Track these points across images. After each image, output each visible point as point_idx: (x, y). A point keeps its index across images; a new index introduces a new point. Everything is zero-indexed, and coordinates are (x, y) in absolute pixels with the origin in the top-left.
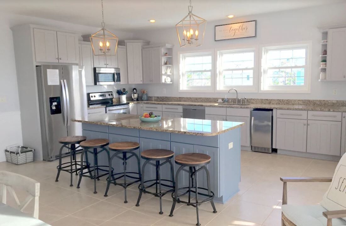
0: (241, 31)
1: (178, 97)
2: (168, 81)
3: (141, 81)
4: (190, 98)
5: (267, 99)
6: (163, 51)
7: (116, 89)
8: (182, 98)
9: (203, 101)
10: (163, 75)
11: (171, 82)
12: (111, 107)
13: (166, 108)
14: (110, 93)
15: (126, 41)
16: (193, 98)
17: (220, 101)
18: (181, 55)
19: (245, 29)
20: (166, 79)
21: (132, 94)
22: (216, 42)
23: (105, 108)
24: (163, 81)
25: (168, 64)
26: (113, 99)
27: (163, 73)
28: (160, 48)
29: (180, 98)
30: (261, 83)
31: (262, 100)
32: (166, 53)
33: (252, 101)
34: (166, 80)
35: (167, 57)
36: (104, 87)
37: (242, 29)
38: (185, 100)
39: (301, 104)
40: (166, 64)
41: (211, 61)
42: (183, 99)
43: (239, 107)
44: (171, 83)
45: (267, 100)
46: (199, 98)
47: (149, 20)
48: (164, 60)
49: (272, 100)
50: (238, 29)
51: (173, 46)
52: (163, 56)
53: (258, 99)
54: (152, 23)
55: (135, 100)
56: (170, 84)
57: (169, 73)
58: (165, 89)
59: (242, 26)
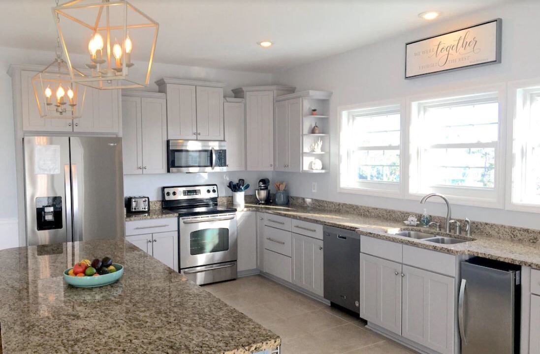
0: (461, 50)
2: (317, 167)
3: (271, 166)
5: (526, 227)
6: (307, 105)
7: (228, 179)
10: (304, 155)
11: (322, 169)
12: (191, 217)
13: (297, 227)
14: (211, 188)
15: (244, 89)
16: (361, 206)
17: (412, 220)
18: (345, 114)
19: (472, 44)
20: (311, 163)
21: (257, 191)
22: (407, 81)
23: (177, 218)
24: (306, 168)
25: (317, 131)
26: (218, 200)
27: (306, 149)
28: (301, 98)
31: (513, 229)
32: (314, 110)
33: (488, 228)
34: (313, 165)
35: (316, 118)
36: (201, 177)
37: (466, 45)
38: (348, 210)
40: (313, 131)
41: (398, 127)
43: (431, 248)
44: (323, 171)
45: (527, 231)
46: (374, 209)
47: (259, 43)
48: (308, 123)
50: (455, 47)
51: (331, 94)
52: (307, 115)
54: (263, 47)
55: (262, 202)
56: (321, 173)
57: (318, 151)
58: (316, 183)
59: (463, 37)
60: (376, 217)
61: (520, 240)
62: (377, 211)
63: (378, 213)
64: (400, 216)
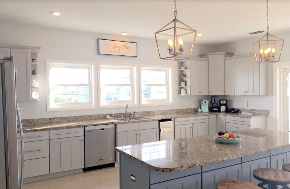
0: (125, 49)
1: (48, 119)
2: (37, 97)
4: (67, 118)
8: (54, 119)
9: (84, 120)
16: (70, 117)
19: (129, 49)
24: (34, 98)
28: (29, 51)
29: (50, 119)
30: (141, 97)
32: (33, 59)
37: (127, 48)
38: (59, 121)
39: (169, 114)
42: (56, 120)
46: (80, 116)
49: (151, 112)
50: (122, 47)
53: (140, 112)
58: (22, 108)
59: (125, 45)
60: (82, 121)
61: (145, 115)
62: (82, 117)
63: (83, 118)
64: (97, 117)
